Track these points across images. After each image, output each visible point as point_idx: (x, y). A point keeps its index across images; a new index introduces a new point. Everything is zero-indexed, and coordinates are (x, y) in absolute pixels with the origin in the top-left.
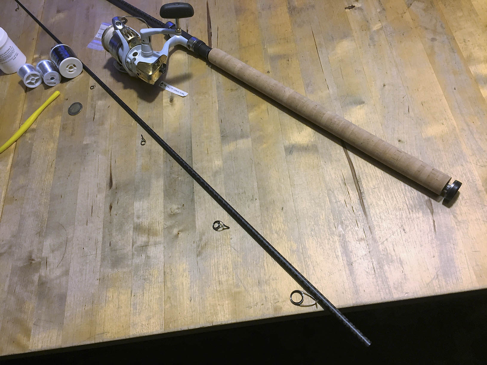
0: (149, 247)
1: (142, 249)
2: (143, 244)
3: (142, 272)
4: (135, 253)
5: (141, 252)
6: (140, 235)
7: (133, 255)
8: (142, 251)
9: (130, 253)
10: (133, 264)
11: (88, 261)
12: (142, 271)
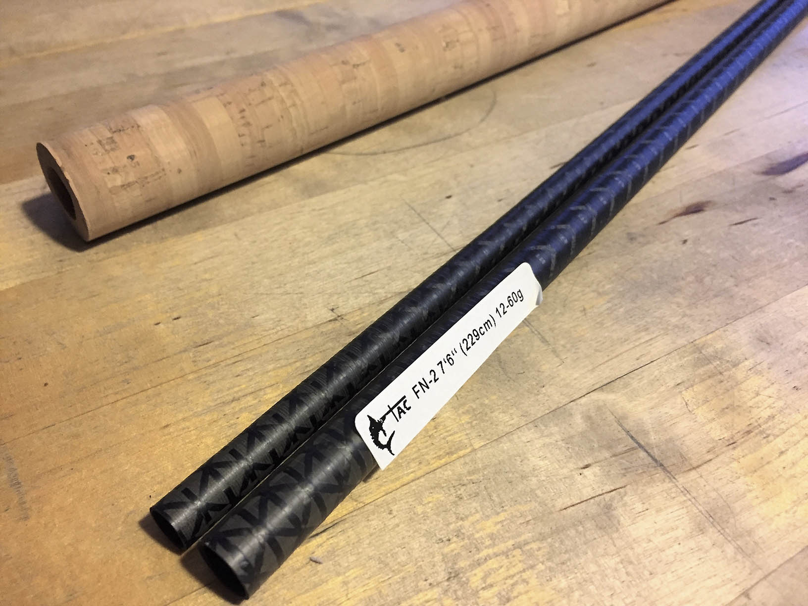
0: (668, 485)
1: (620, 448)
2: (653, 438)
3: (490, 526)
4: (579, 423)
5: (606, 454)
6: (688, 395)
7: (558, 413)
8: (615, 455)
9: (554, 396)
10: (506, 445)
11: (401, 235)
12: (495, 529)
